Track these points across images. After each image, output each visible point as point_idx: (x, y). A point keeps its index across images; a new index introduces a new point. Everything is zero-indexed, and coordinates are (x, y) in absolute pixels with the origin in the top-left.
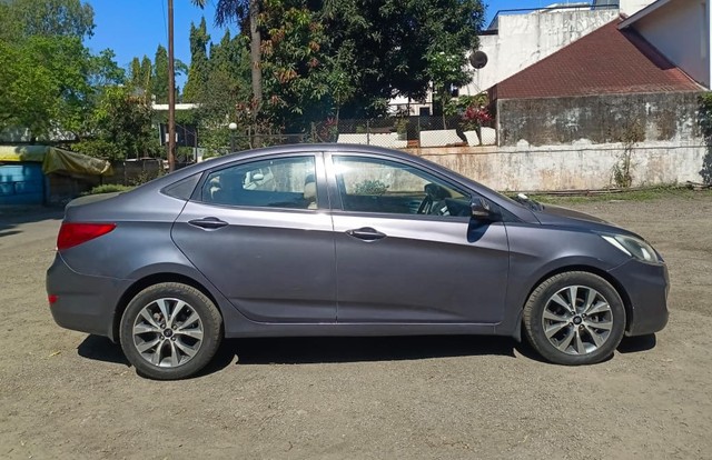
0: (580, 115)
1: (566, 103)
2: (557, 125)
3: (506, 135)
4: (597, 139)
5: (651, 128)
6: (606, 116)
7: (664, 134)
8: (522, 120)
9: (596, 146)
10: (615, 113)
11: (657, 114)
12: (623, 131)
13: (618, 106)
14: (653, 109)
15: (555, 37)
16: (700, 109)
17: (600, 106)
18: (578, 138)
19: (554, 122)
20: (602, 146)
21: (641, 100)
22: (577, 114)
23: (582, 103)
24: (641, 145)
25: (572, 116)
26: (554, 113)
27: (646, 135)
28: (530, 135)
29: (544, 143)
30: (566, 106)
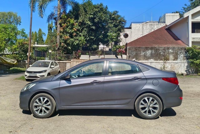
0: (151, 52)
1: (147, 49)
2: (144, 55)
3: (129, 57)
4: (156, 60)
5: (171, 57)
6: (158, 53)
7: (175, 59)
8: (134, 53)
9: (155, 61)
10: (161, 52)
11: (173, 53)
12: (163, 57)
13: (162, 50)
14: (172, 51)
15: (147, 30)
16: (185, 52)
17: (157, 50)
18: (150, 59)
19: (143, 54)
20: (157, 61)
21: (168, 49)
22: (150, 52)
23: (152, 49)
24: (168, 61)
25: (149, 52)
26: (144, 51)
27: (170, 59)
28: (136, 57)
29: (140, 60)
30: (147, 50)
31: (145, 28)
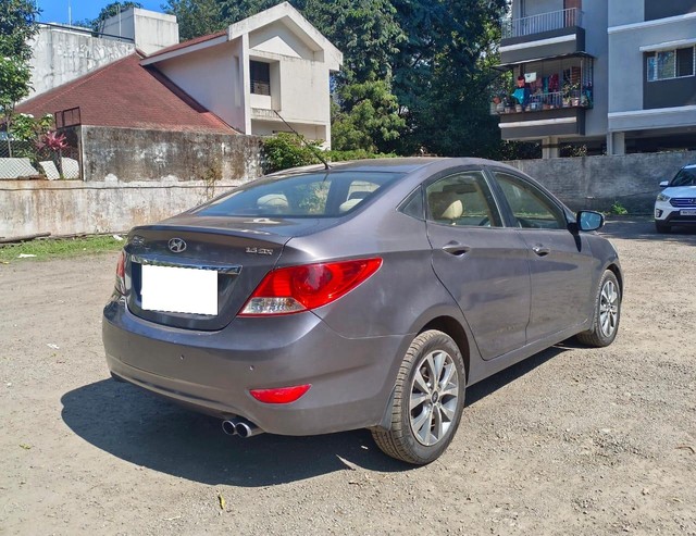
0: (168, 151)
1: (154, 136)
2: (146, 160)
3: (92, 168)
4: (184, 177)
5: (227, 167)
6: (190, 154)
7: (236, 174)
8: (109, 152)
9: (182, 184)
10: (197, 151)
11: (231, 154)
12: (205, 169)
13: (199, 144)
14: (228, 149)
16: (261, 152)
17: (184, 142)
18: (166, 174)
19: (142, 156)
20: (187, 183)
21: (218, 139)
22: (164, 150)
23: (169, 137)
24: (218, 183)
25: (160, 150)
26: (143, 147)
27: (223, 174)
28: (118, 168)
29: (133, 179)
30: (154, 140)
31: (60, 52)
